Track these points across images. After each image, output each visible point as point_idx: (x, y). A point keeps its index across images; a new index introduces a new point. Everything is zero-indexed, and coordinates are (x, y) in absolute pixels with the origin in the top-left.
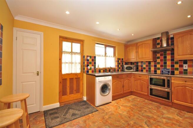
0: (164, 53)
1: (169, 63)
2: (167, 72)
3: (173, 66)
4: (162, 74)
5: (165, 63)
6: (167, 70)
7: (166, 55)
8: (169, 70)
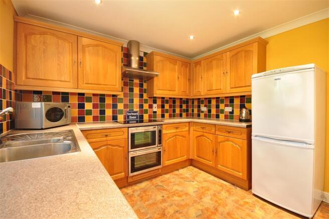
0: (130, 80)
1: (136, 101)
2: (135, 117)
3: (141, 106)
4: (128, 122)
5: (132, 101)
6: (135, 114)
7: (133, 86)
8: (137, 114)
